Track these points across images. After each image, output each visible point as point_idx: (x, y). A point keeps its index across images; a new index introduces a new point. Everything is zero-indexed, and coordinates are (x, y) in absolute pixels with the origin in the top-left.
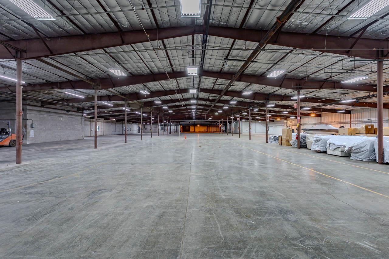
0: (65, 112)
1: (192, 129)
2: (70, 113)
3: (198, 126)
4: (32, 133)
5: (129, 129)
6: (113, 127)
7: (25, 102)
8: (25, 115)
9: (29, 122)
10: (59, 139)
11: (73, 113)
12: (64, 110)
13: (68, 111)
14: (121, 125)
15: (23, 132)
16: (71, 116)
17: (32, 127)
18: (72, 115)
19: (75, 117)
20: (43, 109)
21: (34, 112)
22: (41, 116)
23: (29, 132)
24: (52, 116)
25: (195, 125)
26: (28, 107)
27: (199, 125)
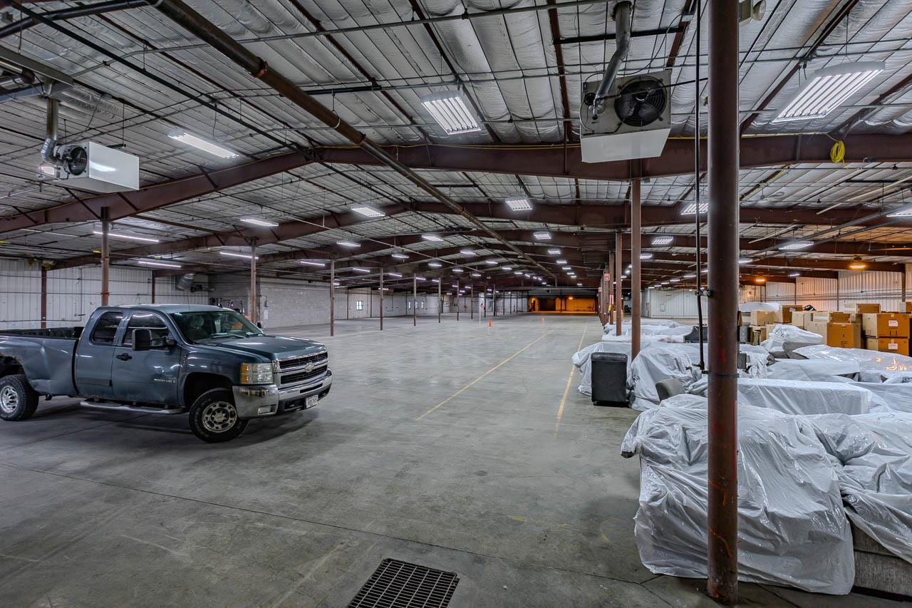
0: (307, 283)
1: (558, 304)
2: (312, 284)
3: (571, 298)
4: (266, 314)
5: (419, 304)
6: (387, 302)
7: (259, 274)
8: (258, 290)
9: (262, 300)
10: (298, 323)
11: (318, 284)
12: (305, 280)
13: (310, 281)
14: (404, 299)
15: (257, 312)
16: (315, 289)
17: (266, 306)
18: (315, 286)
19: (320, 289)
20: (278, 280)
21: (268, 286)
22: (277, 290)
23: (263, 313)
24: (289, 290)
25: (564, 297)
26: (262, 280)
27: (572, 296)
